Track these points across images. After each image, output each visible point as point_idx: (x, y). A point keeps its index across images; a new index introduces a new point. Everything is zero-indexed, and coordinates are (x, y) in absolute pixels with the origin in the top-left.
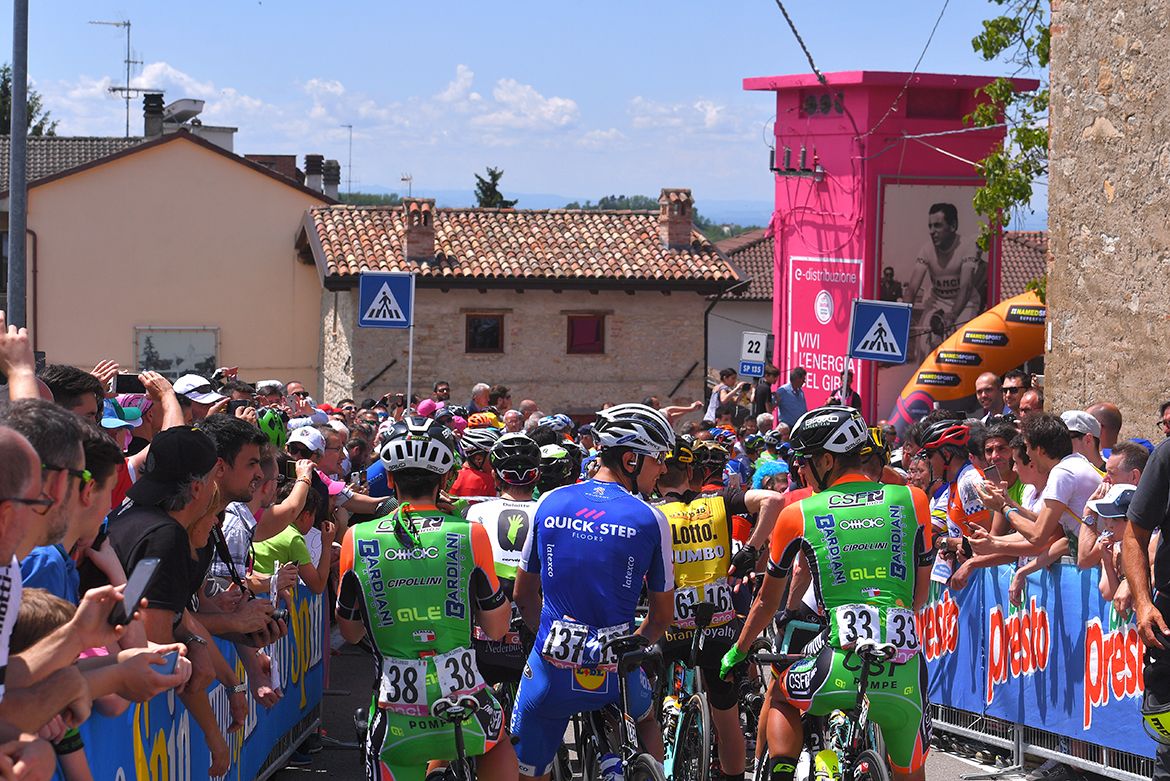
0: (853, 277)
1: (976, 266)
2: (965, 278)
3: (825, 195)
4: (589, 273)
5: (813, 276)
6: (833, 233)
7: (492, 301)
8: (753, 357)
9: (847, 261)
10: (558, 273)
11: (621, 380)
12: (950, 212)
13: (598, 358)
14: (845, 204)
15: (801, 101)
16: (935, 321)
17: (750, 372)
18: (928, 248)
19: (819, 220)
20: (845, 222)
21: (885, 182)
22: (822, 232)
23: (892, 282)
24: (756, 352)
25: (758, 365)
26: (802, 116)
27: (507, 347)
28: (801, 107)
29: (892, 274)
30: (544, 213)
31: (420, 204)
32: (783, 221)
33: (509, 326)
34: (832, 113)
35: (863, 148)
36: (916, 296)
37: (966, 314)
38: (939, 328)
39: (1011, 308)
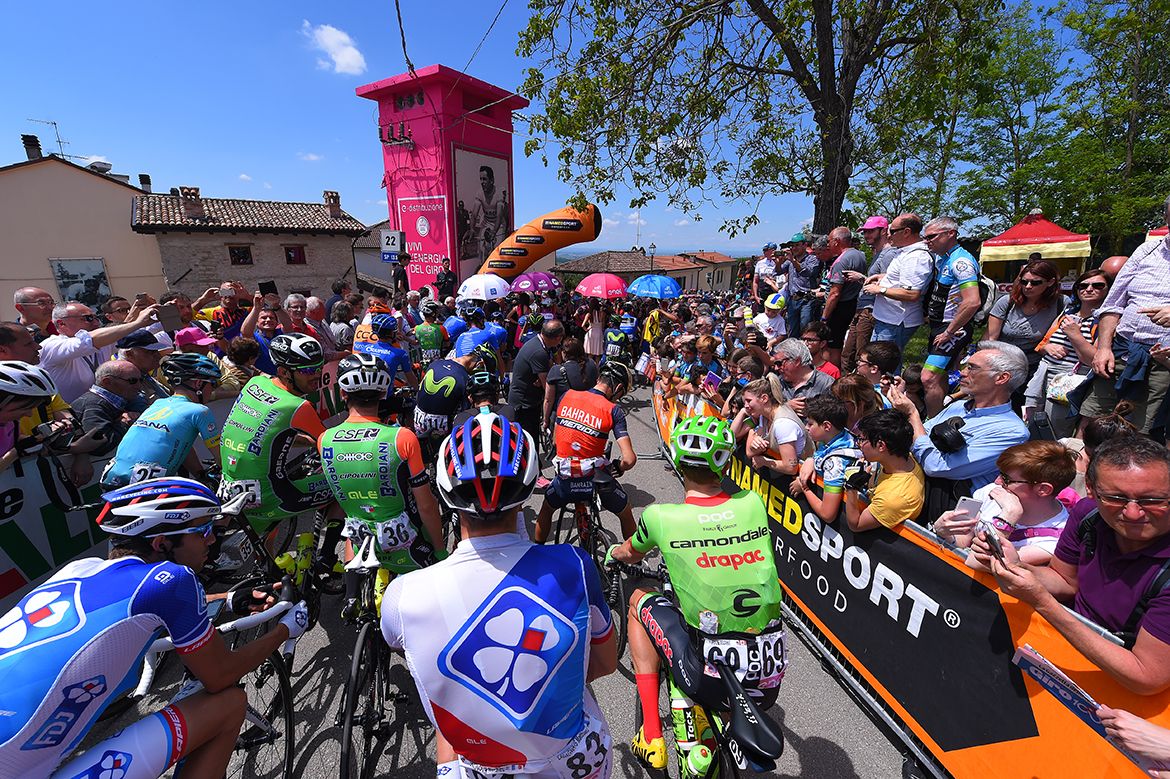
0: (440, 207)
1: (503, 205)
2: (499, 211)
3: (417, 159)
4: (291, 226)
5: (412, 208)
6: (425, 182)
7: (241, 240)
8: (390, 249)
9: (436, 197)
10: (275, 226)
11: (316, 275)
12: (490, 171)
13: (303, 266)
14: (431, 162)
15: (394, 100)
16: (486, 234)
17: (390, 259)
18: (480, 192)
19: (414, 175)
20: (432, 174)
21: (455, 147)
22: (417, 182)
23: (464, 211)
24: (393, 244)
25: (395, 255)
26: (396, 111)
27: (255, 262)
28: (395, 103)
29: (463, 205)
30: (269, 203)
31: (190, 190)
32: (391, 178)
33: (254, 251)
34: (416, 106)
35: (440, 123)
36: (476, 220)
37: (501, 231)
38: (488, 238)
39: (545, 221)
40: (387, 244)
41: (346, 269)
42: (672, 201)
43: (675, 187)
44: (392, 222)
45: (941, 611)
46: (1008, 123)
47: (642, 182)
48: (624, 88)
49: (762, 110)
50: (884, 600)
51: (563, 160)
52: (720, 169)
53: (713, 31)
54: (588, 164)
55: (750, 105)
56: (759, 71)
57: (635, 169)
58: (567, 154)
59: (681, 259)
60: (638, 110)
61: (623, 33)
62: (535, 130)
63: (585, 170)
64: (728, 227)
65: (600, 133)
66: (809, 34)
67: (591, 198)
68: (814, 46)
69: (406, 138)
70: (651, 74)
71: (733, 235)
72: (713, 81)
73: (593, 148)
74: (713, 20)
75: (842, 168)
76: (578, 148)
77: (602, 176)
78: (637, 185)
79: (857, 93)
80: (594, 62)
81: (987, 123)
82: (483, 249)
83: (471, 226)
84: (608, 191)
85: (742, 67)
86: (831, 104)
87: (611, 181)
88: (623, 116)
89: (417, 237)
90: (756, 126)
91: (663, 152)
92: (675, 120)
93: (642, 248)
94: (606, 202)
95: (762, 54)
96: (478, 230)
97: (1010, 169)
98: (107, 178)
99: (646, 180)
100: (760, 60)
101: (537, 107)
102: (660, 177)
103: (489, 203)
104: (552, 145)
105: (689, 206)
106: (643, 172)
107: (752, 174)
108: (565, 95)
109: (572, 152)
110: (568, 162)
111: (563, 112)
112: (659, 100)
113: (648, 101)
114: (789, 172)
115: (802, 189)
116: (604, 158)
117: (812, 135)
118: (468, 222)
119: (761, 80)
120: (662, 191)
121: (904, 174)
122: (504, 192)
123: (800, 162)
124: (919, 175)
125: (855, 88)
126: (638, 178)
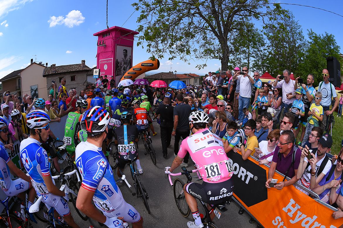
0: (111, 61)
1: (129, 59)
2: (128, 61)
3: (106, 49)
5: (103, 62)
7: (62, 75)
9: (110, 59)
11: (77, 83)
12: (126, 51)
13: (74, 81)
14: (110, 49)
18: (123, 56)
21: (117, 45)
23: (118, 62)
24: (97, 73)
25: (97, 76)
26: (102, 38)
28: (103, 36)
29: (118, 60)
31: (54, 65)
32: (98, 55)
34: (108, 36)
35: (113, 39)
36: (121, 64)
37: (128, 67)
38: (124, 69)
39: (142, 64)
40: (95, 73)
41: (84, 81)
42: (181, 59)
43: (182, 55)
44: (97, 67)
45: (254, 177)
46: (259, 51)
47: (172, 53)
48: (167, 30)
49: (205, 38)
50: (241, 176)
51: (148, 47)
52: (195, 51)
53: (190, 19)
54: (156, 48)
55: (202, 36)
56: (203, 29)
57: (170, 49)
58: (149, 45)
59: (185, 75)
60: (171, 35)
61: (167, 18)
62: (140, 39)
63: (155, 49)
64: (198, 67)
65: (159, 40)
66: (214, 23)
67: (156, 57)
68: (216, 26)
69: (104, 44)
70: (174, 27)
71: (200, 69)
72: (191, 30)
73: (157, 44)
74: (190, 17)
75: (227, 54)
76: (153, 44)
77: (160, 51)
78: (171, 54)
79: (228, 37)
80: (158, 24)
81: (255, 50)
82: (122, 72)
83: (120, 66)
84: (162, 55)
85: (199, 27)
86: (223, 39)
87: (163, 53)
88: (166, 36)
89: (104, 70)
90: (204, 42)
91: (178, 45)
92: (181, 38)
93: (172, 72)
94: (161, 58)
95: (204, 25)
96: (121, 67)
97: (261, 61)
98: (41, 65)
99: (173, 53)
100: (203, 27)
101: (141, 34)
102: (178, 52)
103: (125, 59)
104: (145, 43)
105: (186, 60)
106: (172, 50)
107: (204, 53)
108: (149, 31)
109: (151, 45)
110: (149, 47)
111: (149, 35)
112: (177, 33)
113: (174, 33)
114: (214, 53)
115: (217, 58)
116: (161, 46)
117: (219, 45)
118: (119, 65)
119: (204, 31)
120: (178, 55)
121: (241, 58)
122: (130, 56)
123: (216, 51)
124: (244, 59)
125: (227, 36)
126: (171, 52)
